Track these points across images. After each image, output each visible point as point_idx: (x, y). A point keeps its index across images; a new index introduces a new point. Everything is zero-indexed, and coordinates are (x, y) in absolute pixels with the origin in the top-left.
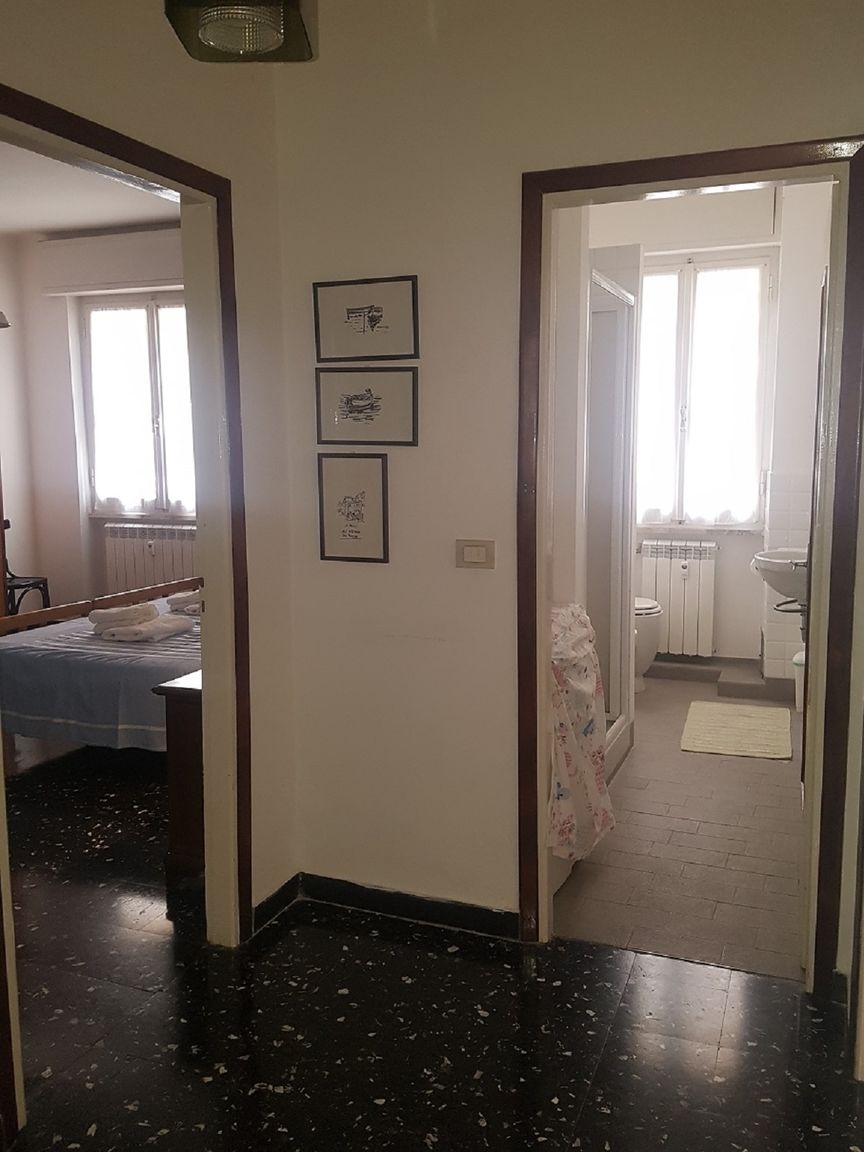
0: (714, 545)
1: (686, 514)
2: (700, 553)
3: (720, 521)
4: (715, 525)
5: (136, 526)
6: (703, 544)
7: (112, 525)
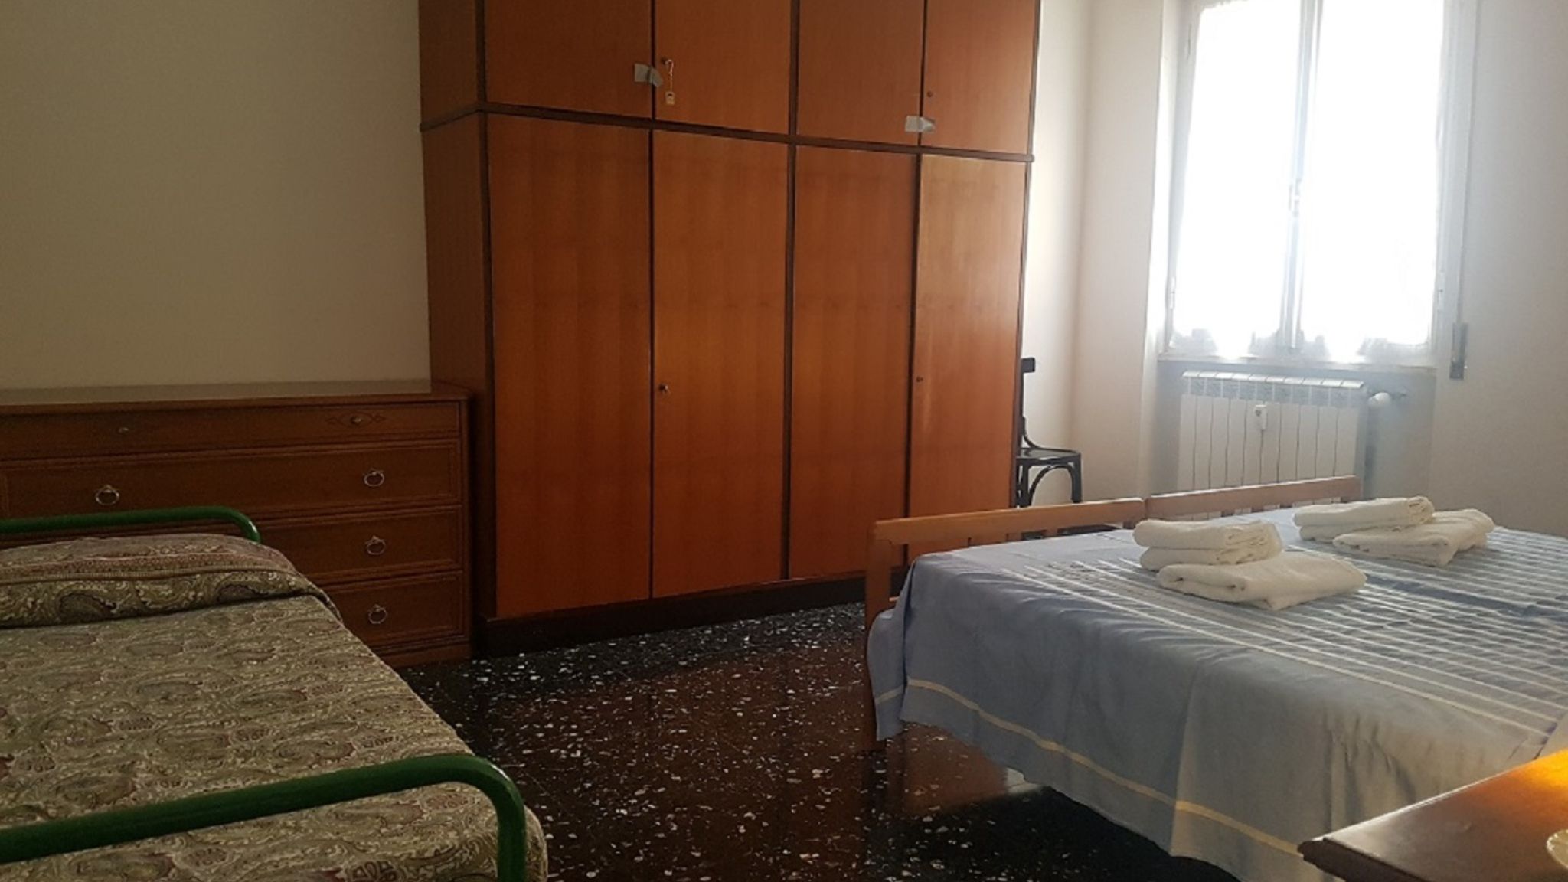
5: (1239, 376)
7: (1194, 374)
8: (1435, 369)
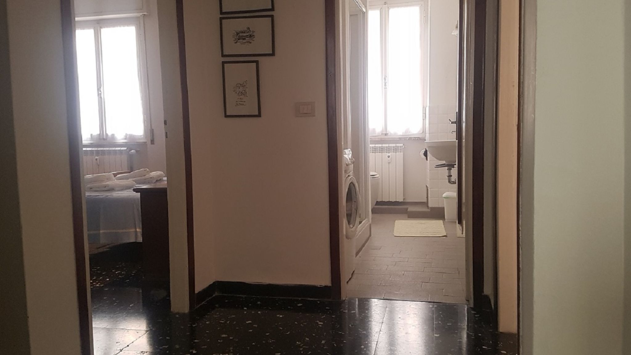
0: (402, 145)
1: (389, 131)
2: (396, 150)
3: (405, 133)
4: (403, 135)
5: (88, 149)
6: (397, 145)
8: (146, 142)
